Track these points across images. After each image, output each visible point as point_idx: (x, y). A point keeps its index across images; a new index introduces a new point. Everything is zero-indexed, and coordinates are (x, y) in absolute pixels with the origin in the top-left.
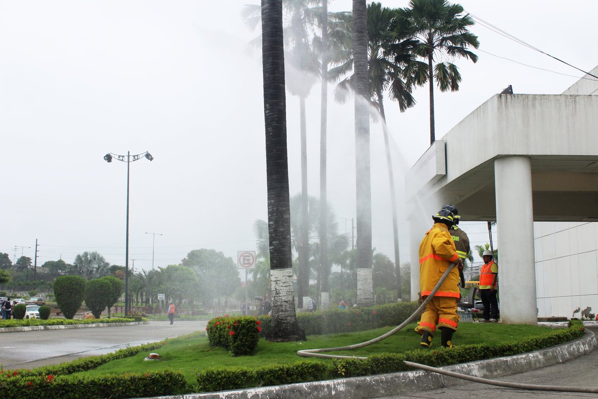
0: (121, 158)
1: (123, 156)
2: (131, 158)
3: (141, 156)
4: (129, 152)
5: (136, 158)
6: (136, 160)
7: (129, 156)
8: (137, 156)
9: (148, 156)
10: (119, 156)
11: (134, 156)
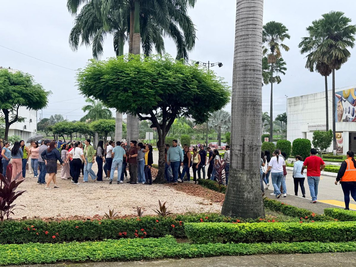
0: (205, 64)
1: (206, 64)
2: (210, 65)
3: (215, 64)
4: (209, 62)
5: (213, 65)
6: (212, 66)
7: (209, 64)
8: (213, 64)
9: (220, 65)
10: (204, 63)
11: (212, 64)
